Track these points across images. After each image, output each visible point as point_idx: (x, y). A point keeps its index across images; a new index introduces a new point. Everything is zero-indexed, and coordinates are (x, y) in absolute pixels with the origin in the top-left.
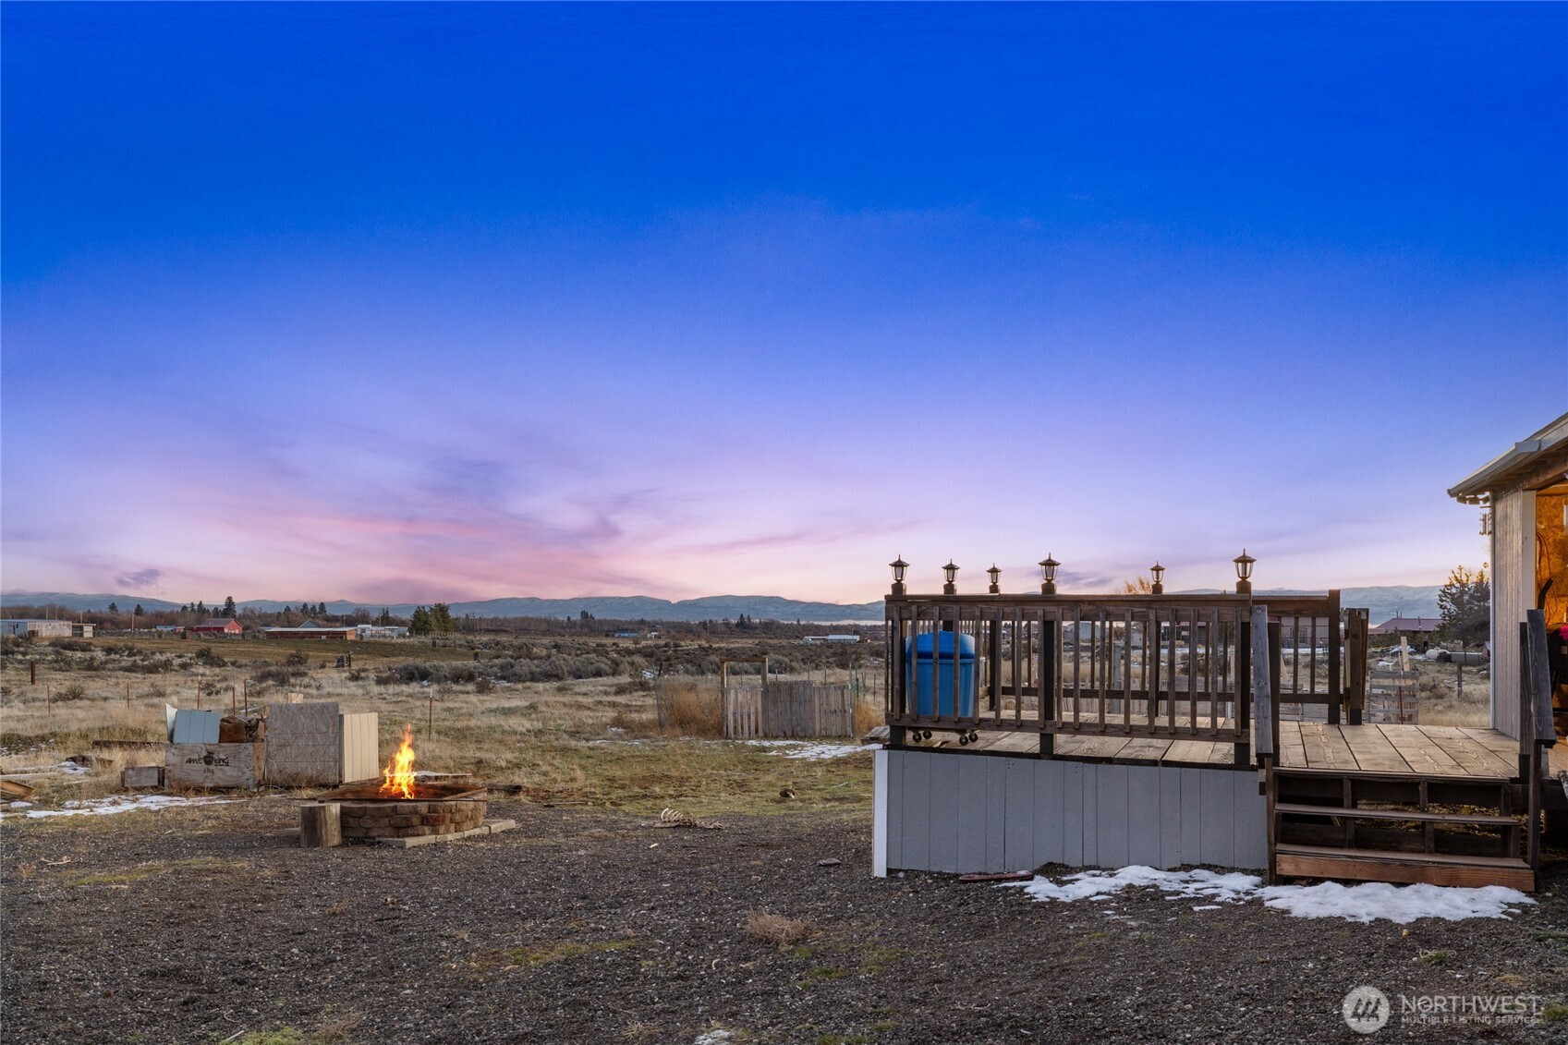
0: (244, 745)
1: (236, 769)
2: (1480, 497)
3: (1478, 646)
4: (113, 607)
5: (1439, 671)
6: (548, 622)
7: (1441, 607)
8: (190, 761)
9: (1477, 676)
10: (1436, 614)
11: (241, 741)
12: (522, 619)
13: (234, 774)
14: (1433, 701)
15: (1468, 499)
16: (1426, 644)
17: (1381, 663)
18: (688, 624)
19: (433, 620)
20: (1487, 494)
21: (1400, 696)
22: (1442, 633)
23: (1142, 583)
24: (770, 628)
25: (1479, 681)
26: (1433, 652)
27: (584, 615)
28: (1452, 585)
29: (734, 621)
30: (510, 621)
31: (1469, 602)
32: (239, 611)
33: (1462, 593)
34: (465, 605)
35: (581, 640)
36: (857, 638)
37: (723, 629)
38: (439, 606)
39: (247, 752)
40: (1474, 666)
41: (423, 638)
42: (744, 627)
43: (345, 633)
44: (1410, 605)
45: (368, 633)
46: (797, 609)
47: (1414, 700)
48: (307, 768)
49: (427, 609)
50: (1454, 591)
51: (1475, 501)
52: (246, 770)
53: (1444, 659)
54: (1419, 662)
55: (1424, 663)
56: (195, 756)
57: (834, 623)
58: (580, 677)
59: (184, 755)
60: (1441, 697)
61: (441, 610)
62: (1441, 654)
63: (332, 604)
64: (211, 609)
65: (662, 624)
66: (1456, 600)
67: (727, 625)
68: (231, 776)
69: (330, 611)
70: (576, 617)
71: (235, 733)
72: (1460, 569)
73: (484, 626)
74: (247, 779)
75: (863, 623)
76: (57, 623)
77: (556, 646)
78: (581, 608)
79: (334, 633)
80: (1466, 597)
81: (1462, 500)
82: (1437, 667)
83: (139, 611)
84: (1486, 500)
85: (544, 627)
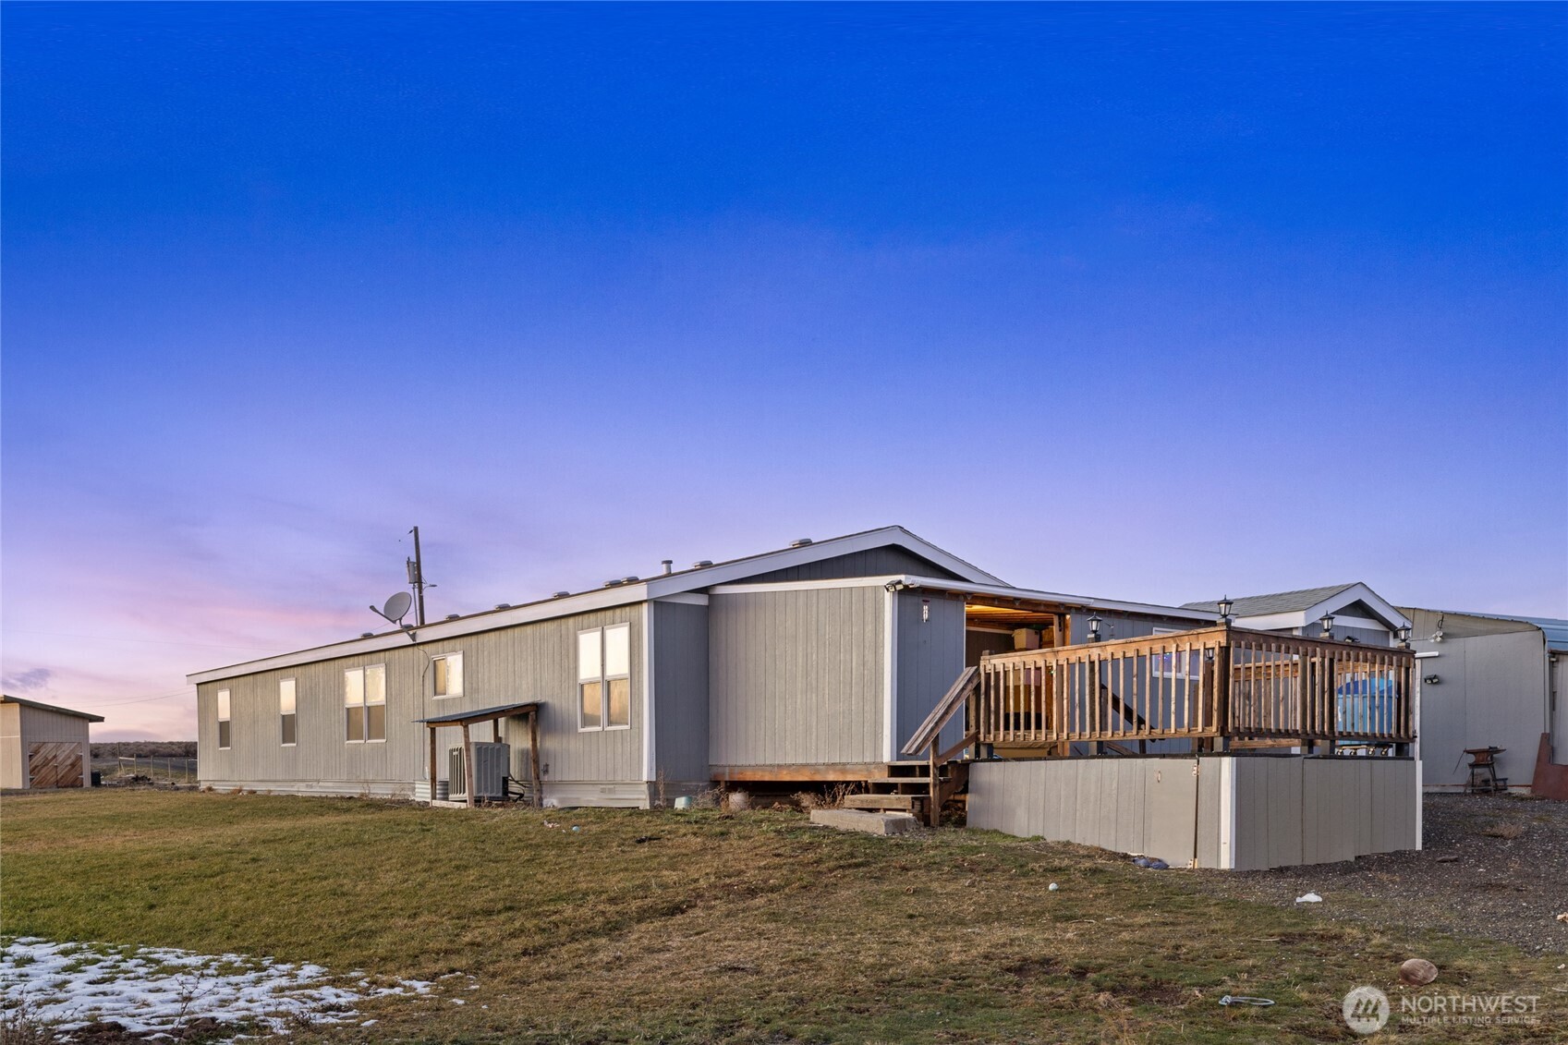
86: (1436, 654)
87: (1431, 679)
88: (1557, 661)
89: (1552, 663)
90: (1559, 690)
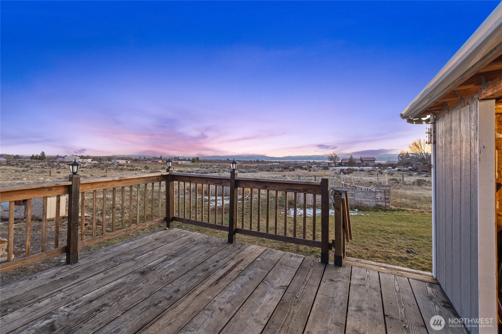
0: (21, 206)
1: (19, 213)
2: (423, 119)
3: (407, 167)
4: (140, 157)
5: (398, 173)
6: (220, 160)
7: (398, 159)
8: (5, 211)
9: (407, 175)
10: (397, 160)
11: (21, 205)
12: (216, 160)
13: (18, 215)
14: (396, 184)
15: (415, 121)
16: (395, 167)
17: (385, 171)
18: (247, 161)
19: (196, 160)
20: (428, 116)
21: (385, 192)
22: (398, 164)
23: (334, 154)
24: (263, 162)
25: (407, 176)
26: (397, 169)
27: (227, 159)
28: (401, 154)
29: (256, 160)
30: (213, 160)
31: (404, 158)
32: (163, 158)
33: (403, 156)
34: (206, 157)
35: (224, 164)
36: (279, 164)
37: (254, 162)
38: (197, 157)
39: (22, 208)
40: (406, 172)
41: (194, 164)
42: (258, 161)
43: (178, 163)
44: (391, 158)
45: (184, 162)
46: (269, 158)
47: (389, 194)
48: (36, 214)
49: (195, 158)
50: (401, 155)
51: (420, 122)
52: (22, 214)
53: (399, 170)
54: (393, 171)
55: (395, 171)
56: (7, 209)
57: (276, 161)
58: (212, 173)
59: (3, 209)
60: (398, 183)
61: (198, 158)
62: (398, 169)
63: (181, 157)
64: (158, 158)
65: (242, 161)
66: (402, 157)
67: (254, 161)
68: (17, 215)
69: (180, 158)
70: (226, 160)
71: (19, 202)
72: (402, 151)
73: (208, 161)
74: (22, 216)
75: (281, 161)
76: (123, 161)
77: (219, 165)
78: (227, 158)
79: (176, 163)
80: (404, 157)
81: (410, 121)
82: (397, 172)
83: (145, 158)
84: (427, 121)
85: (219, 161)
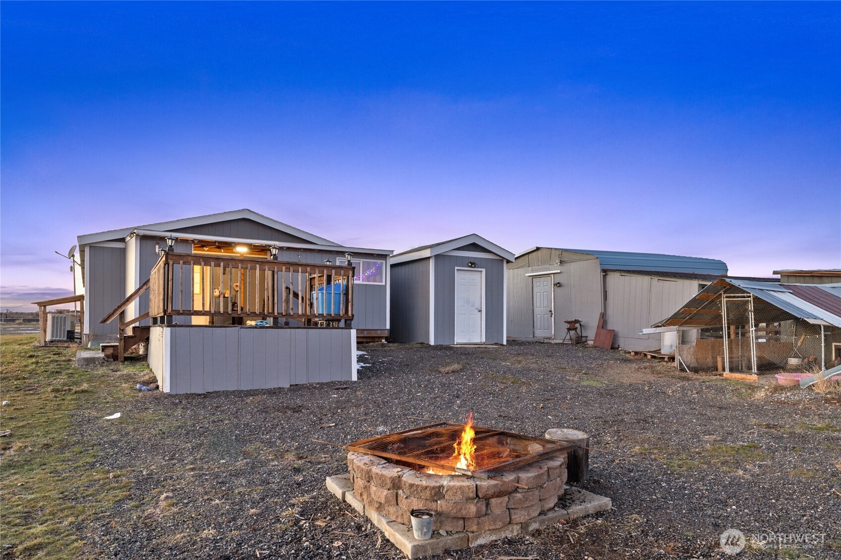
86: (559, 271)
87: (556, 285)
88: (607, 275)
89: (605, 277)
90: (608, 290)
